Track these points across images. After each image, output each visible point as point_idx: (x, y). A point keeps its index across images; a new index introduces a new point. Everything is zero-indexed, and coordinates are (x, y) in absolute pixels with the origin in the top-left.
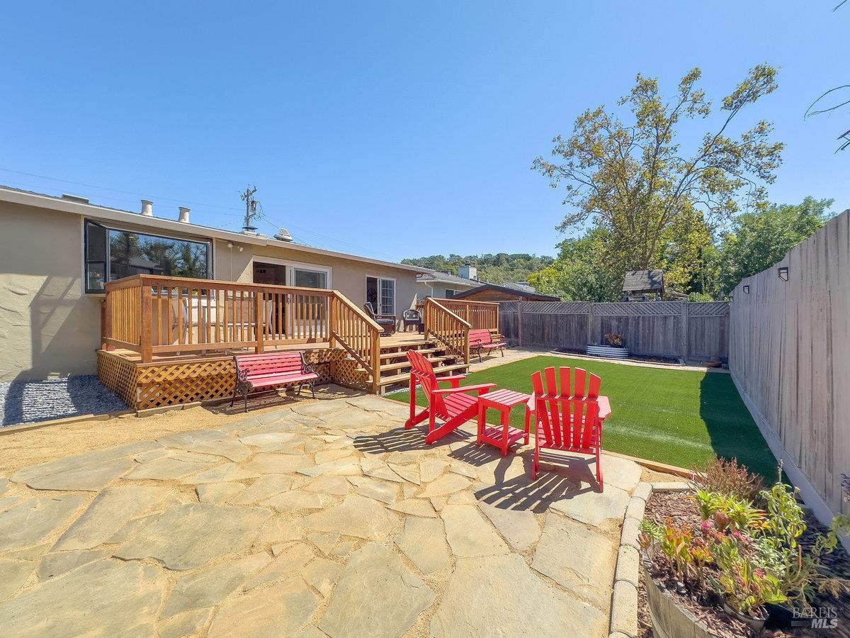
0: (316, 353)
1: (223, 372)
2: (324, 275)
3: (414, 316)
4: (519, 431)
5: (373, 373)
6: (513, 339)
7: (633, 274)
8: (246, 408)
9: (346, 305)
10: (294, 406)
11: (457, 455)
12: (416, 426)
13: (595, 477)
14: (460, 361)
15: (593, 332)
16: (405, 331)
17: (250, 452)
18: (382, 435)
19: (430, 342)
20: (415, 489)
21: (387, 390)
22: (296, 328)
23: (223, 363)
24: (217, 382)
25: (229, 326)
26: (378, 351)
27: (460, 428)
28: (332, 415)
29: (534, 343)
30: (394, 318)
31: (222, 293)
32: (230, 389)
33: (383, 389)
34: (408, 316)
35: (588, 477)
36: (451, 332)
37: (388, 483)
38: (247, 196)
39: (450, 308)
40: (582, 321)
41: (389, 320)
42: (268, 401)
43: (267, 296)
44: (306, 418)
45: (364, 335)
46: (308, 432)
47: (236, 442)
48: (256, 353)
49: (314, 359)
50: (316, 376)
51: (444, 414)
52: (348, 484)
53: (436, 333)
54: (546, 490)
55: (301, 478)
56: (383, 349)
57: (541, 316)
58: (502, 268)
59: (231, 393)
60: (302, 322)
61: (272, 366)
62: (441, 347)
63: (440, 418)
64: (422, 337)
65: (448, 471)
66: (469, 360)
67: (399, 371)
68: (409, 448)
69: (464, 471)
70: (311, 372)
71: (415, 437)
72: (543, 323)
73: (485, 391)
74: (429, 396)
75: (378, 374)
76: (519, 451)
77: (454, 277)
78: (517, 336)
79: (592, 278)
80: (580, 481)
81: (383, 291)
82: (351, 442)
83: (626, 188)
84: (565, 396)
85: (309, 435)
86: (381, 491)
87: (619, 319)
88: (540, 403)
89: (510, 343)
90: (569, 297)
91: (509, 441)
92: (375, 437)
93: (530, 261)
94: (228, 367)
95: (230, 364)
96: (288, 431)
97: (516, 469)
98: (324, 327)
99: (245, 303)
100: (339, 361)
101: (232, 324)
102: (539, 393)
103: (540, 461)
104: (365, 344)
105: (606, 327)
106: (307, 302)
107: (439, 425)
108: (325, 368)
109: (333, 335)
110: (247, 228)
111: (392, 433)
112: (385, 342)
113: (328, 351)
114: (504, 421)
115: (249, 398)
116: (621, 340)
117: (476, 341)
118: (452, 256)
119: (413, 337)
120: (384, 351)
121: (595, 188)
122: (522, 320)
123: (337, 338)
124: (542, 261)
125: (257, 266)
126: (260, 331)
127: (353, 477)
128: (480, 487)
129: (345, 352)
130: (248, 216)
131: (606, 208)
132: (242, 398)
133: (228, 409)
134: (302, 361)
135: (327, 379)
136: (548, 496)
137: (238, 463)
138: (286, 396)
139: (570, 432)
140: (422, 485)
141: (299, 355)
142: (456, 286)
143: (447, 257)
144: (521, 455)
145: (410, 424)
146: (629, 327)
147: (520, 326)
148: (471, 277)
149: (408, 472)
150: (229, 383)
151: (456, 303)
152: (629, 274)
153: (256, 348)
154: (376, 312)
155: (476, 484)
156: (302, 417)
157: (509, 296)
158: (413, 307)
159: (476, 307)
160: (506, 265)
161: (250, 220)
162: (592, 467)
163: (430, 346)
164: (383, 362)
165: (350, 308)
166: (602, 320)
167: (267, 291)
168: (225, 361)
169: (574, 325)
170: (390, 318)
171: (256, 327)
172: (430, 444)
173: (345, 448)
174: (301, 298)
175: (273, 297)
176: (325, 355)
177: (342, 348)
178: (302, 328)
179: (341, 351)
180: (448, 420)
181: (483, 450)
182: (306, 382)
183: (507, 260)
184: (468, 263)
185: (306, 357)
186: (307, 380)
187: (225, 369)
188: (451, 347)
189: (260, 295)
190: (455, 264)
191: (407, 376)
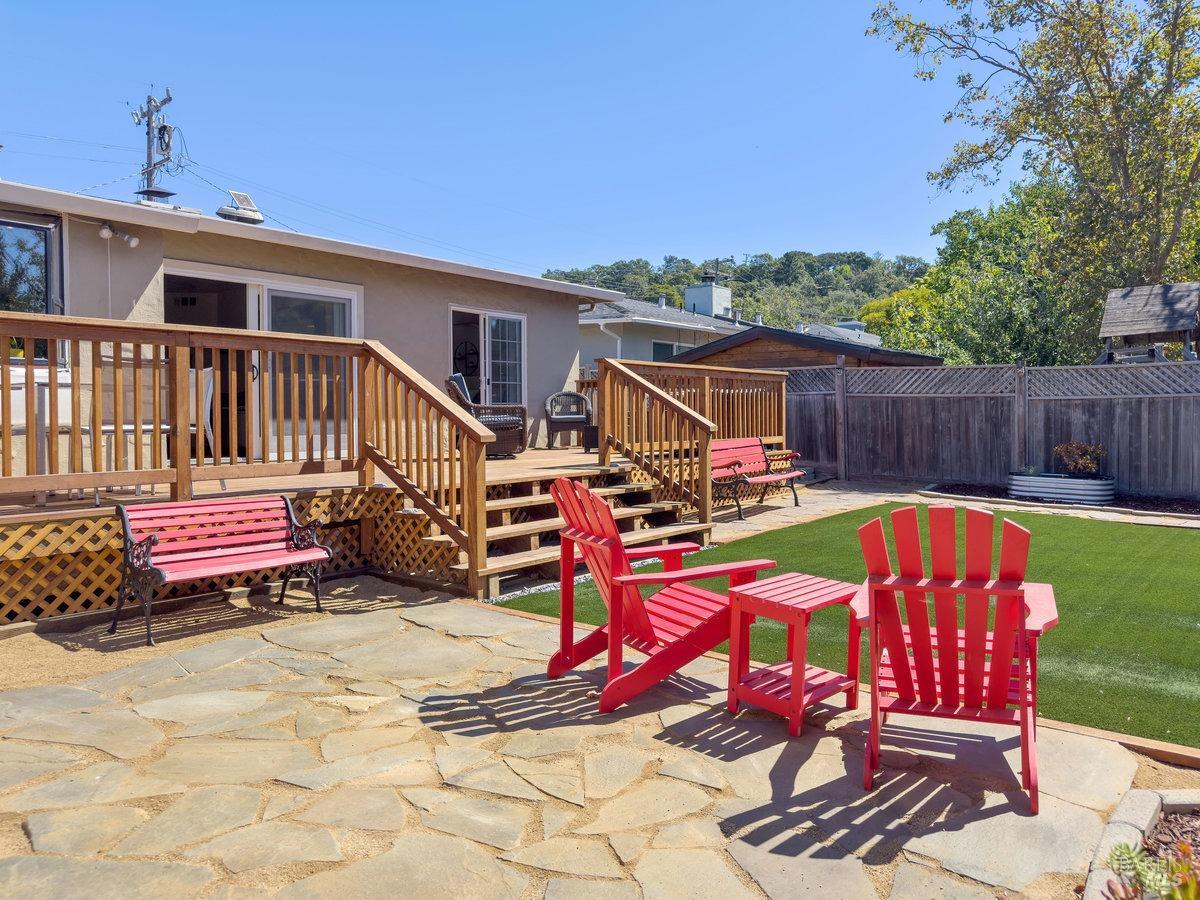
0: (323, 498)
1: (90, 547)
2: (344, 306)
3: (574, 408)
4: (832, 675)
5: (468, 545)
6: (824, 463)
7: (1125, 296)
8: (149, 635)
9: (400, 376)
10: (268, 629)
11: (679, 735)
12: (578, 668)
13: (1020, 779)
14: (689, 517)
15: (1025, 442)
16: (550, 446)
17: (160, 737)
18: (491, 693)
19: (614, 470)
20: (570, 815)
21: (505, 587)
22: (273, 442)
23: (90, 524)
24: (75, 573)
25: (104, 432)
26: (481, 492)
27: (685, 671)
28: (365, 648)
29: (877, 471)
30: (523, 413)
31: (86, 348)
32: (110, 590)
33: (494, 583)
34: (558, 408)
35: (1005, 782)
36: (666, 445)
37: (503, 803)
38: (148, 114)
39: (664, 385)
40: (998, 413)
41: (508, 418)
42: (204, 619)
43: (200, 356)
44: (298, 656)
45: (446, 456)
46: (305, 688)
47: (125, 714)
48: (174, 497)
49: (319, 514)
50: (323, 555)
51: (644, 637)
52: (404, 806)
53: (627, 446)
54: (897, 811)
55: (289, 793)
56: (494, 487)
57: (893, 401)
58: (796, 288)
59: (110, 601)
60: (288, 425)
61: (213, 530)
62: (641, 481)
63: (636, 647)
64: (594, 459)
65: (656, 772)
66: (711, 515)
67: (535, 540)
68: (558, 720)
69: (696, 774)
70: (311, 546)
71: (574, 695)
72: (900, 420)
73: (747, 576)
74: (607, 592)
75: (482, 548)
76: (832, 725)
77: (674, 311)
78: (832, 454)
79: (1022, 309)
80: (981, 789)
81: (494, 345)
82: (411, 710)
83: (1107, 80)
84: (943, 578)
85: (306, 695)
86: (487, 820)
87: (1090, 407)
88: (881, 600)
89: (816, 473)
90: (965, 358)
91: (806, 699)
92: (473, 698)
93: (870, 270)
94: (103, 533)
95: (107, 527)
96: (256, 686)
97: (825, 764)
98: (344, 437)
99: (145, 375)
100: (382, 518)
101: (112, 428)
102: (879, 573)
103: (883, 747)
104: (451, 476)
105: (1056, 426)
106: (301, 372)
107: (631, 665)
108: (348, 536)
109: (367, 453)
110: (150, 194)
111: (516, 686)
112: (497, 472)
113: (355, 492)
114: (794, 653)
115: (157, 611)
116: (1096, 459)
117: (728, 466)
118: (670, 260)
119: (570, 460)
120: (496, 491)
121: (1029, 79)
122: (846, 414)
123: (380, 462)
124: (899, 270)
125: (172, 284)
126: (183, 446)
127: (418, 790)
128: (732, 808)
129: (399, 496)
130: (149, 164)
131: (1056, 128)
132: (139, 612)
133: (102, 639)
134: (288, 518)
135: (351, 564)
136: (901, 825)
137: (130, 763)
138: (248, 605)
139: (956, 672)
140: (588, 806)
141: (282, 504)
142: (679, 333)
143: (657, 264)
144: (837, 733)
145: (561, 664)
146: (1116, 427)
147: (841, 430)
148: (718, 310)
149: (554, 777)
150: (105, 575)
151: (678, 374)
152: (1114, 294)
153: (174, 487)
154: (476, 399)
155: (721, 800)
156: (289, 654)
157: (812, 354)
158: (570, 386)
159: (729, 383)
160: (806, 280)
161: (157, 176)
162: (1013, 758)
163: (611, 479)
164: (494, 519)
165: (410, 385)
166: (1047, 411)
167: (198, 343)
168: (95, 519)
169: (977, 423)
170: (512, 412)
171: (172, 436)
172: (609, 711)
173: (397, 724)
174: (286, 360)
175: (216, 358)
176: (348, 504)
177: (389, 484)
178: (288, 441)
179: (389, 492)
180: (654, 651)
181: (741, 725)
182: (299, 569)
183: (810, 268)
184: (707, 277)
185: (300, 509)
186: (302, 565)
187: (95, 539)
188: (666, 481)
189: (183, 354)
190: (676, 281)
191: (553, 553)
